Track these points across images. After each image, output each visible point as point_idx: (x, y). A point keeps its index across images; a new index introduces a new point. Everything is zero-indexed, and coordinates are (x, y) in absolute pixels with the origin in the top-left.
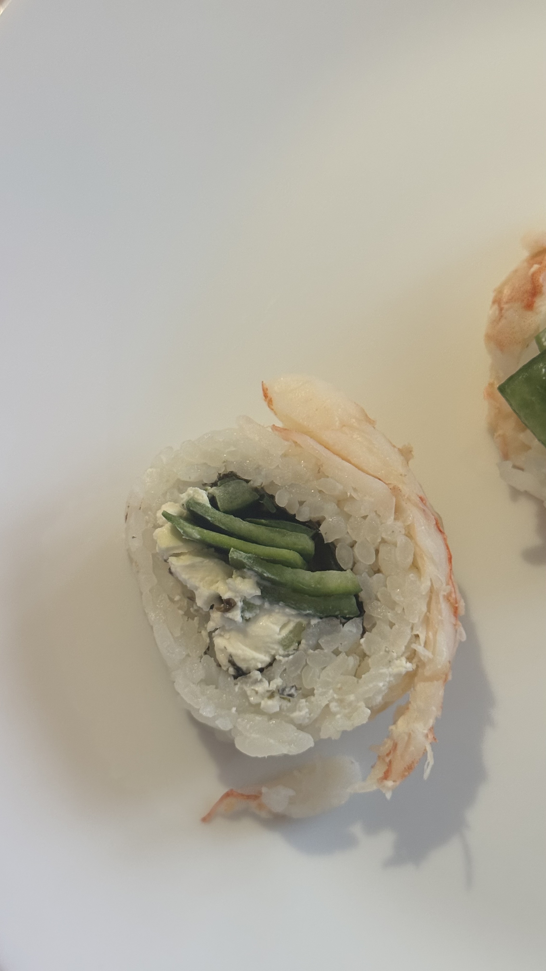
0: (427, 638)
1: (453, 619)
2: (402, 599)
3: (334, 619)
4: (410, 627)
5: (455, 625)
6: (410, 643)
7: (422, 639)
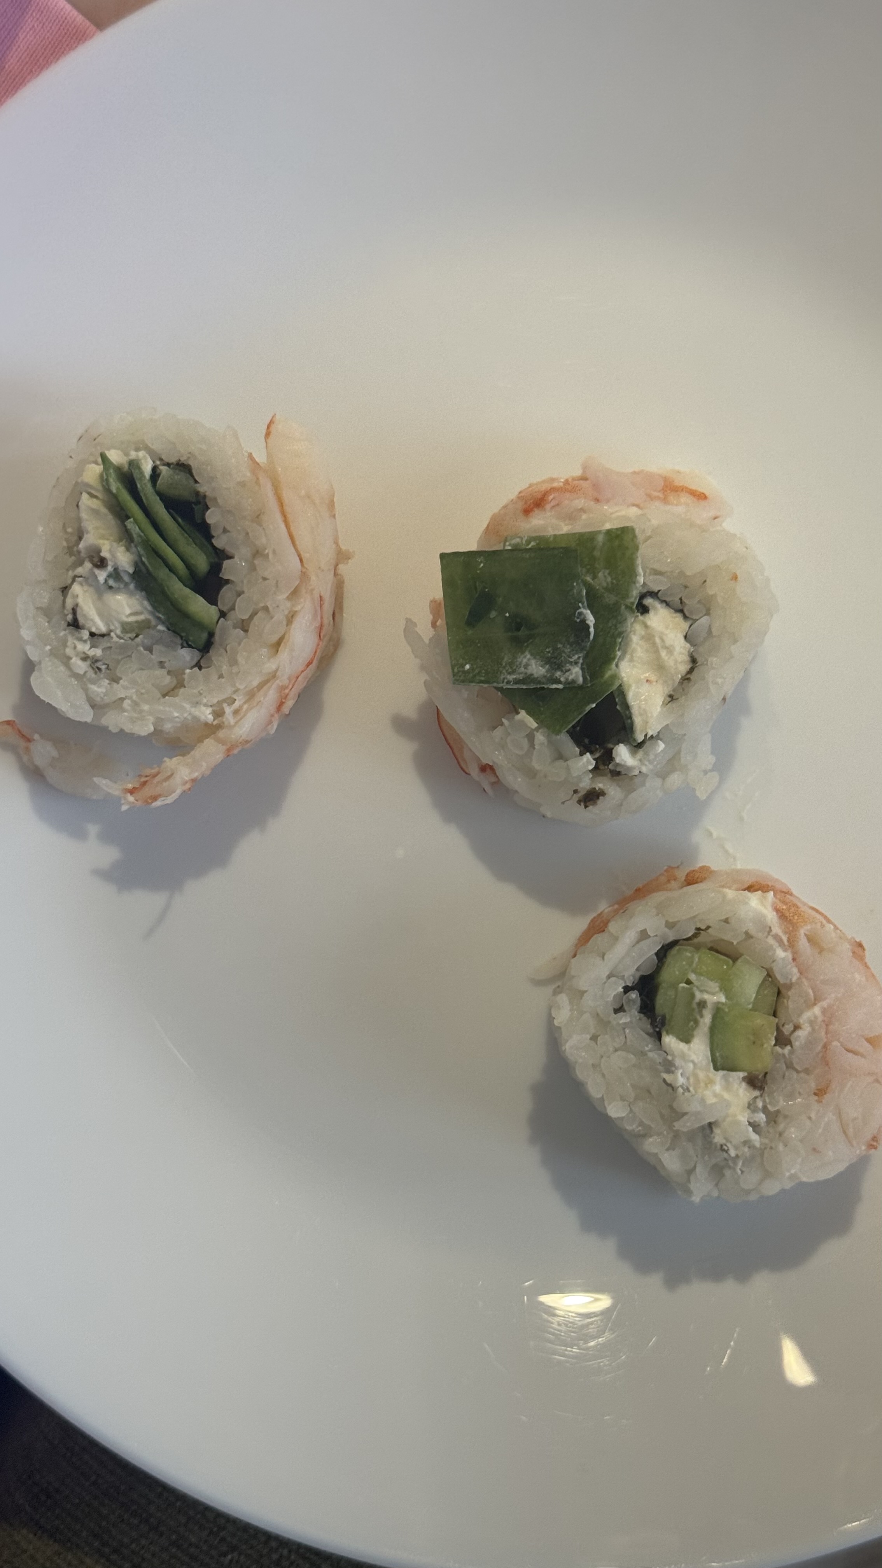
0: (241, 707)
3: (179, 638)
4: (233, 689)
5: (272, 715)
6: (224, 701)
7: (237, 704)
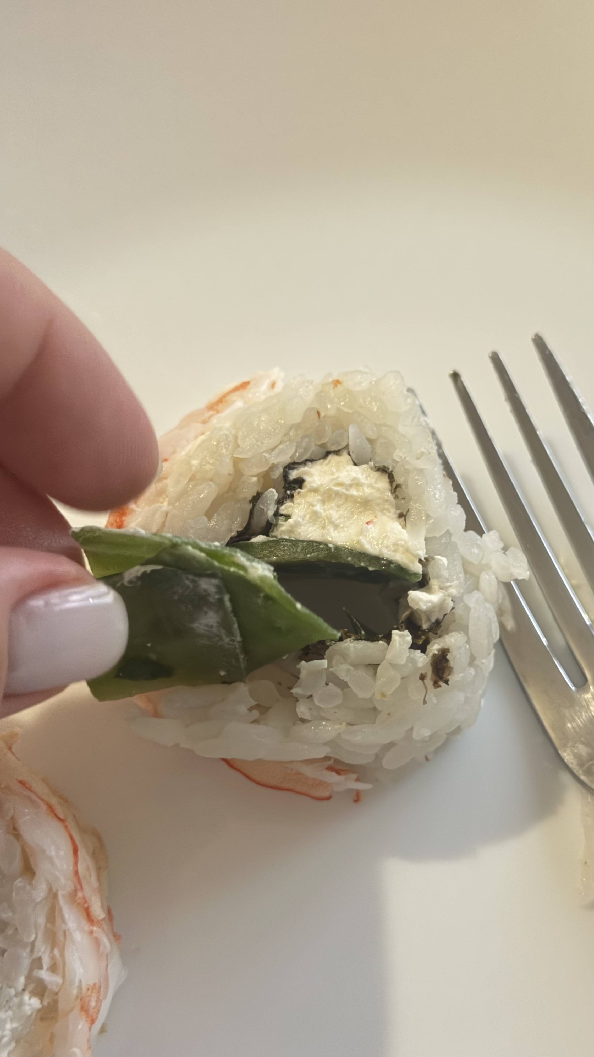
0: (53, 958)
1: (86, 926)
2: (10, 914)
4: (28, 949)
5: (91, 933)
6: (31, 970)
7: (46, 961)
